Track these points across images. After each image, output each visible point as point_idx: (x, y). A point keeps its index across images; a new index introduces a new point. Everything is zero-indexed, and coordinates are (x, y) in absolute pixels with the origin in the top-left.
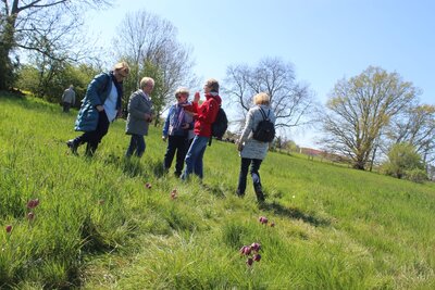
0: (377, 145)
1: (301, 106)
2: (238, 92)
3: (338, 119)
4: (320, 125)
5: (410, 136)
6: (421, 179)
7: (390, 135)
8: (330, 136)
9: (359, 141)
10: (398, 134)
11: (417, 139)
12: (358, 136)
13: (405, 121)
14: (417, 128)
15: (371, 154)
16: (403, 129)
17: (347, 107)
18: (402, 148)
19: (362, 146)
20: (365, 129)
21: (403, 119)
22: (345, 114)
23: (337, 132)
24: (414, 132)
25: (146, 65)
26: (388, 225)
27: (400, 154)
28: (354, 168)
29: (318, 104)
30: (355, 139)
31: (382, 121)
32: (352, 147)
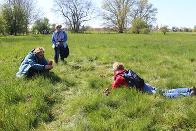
0: (127, 21)
1: (90, 10)
2: (61, 10)
3: (108, 13)
4: (101, 17)
5: (140, 14)
6: (147, 32)
7: (131, 15)
8: (106, 21)
9: (119, 21)
10: (134, 15)
11: (142, 15)
12: (118, 19)
13: (136, 8)
14: (142, 10)
15: (125, 25)
16: (136, 12)
17: (111, 7)
18: (137, 20)
19: (120, 23)
20: (120, 15)
21: (135, 7)
22: (110, 10)
23: (109, 19)
24: (141, 12)
25: (15, 7)
26: (141, 61)
27: (137, 23)
28: (119, 33)
29: (98, 8)
30: (117, 20)
31: (127, 10)
32: (116, 24)
